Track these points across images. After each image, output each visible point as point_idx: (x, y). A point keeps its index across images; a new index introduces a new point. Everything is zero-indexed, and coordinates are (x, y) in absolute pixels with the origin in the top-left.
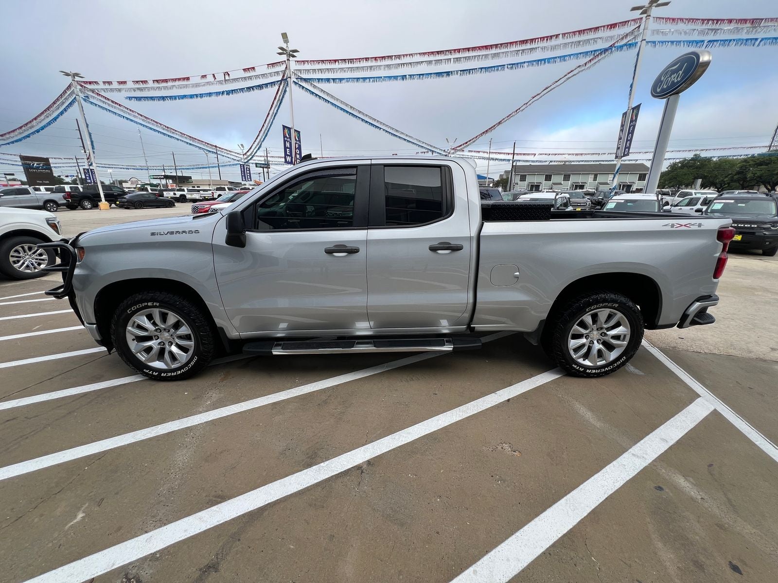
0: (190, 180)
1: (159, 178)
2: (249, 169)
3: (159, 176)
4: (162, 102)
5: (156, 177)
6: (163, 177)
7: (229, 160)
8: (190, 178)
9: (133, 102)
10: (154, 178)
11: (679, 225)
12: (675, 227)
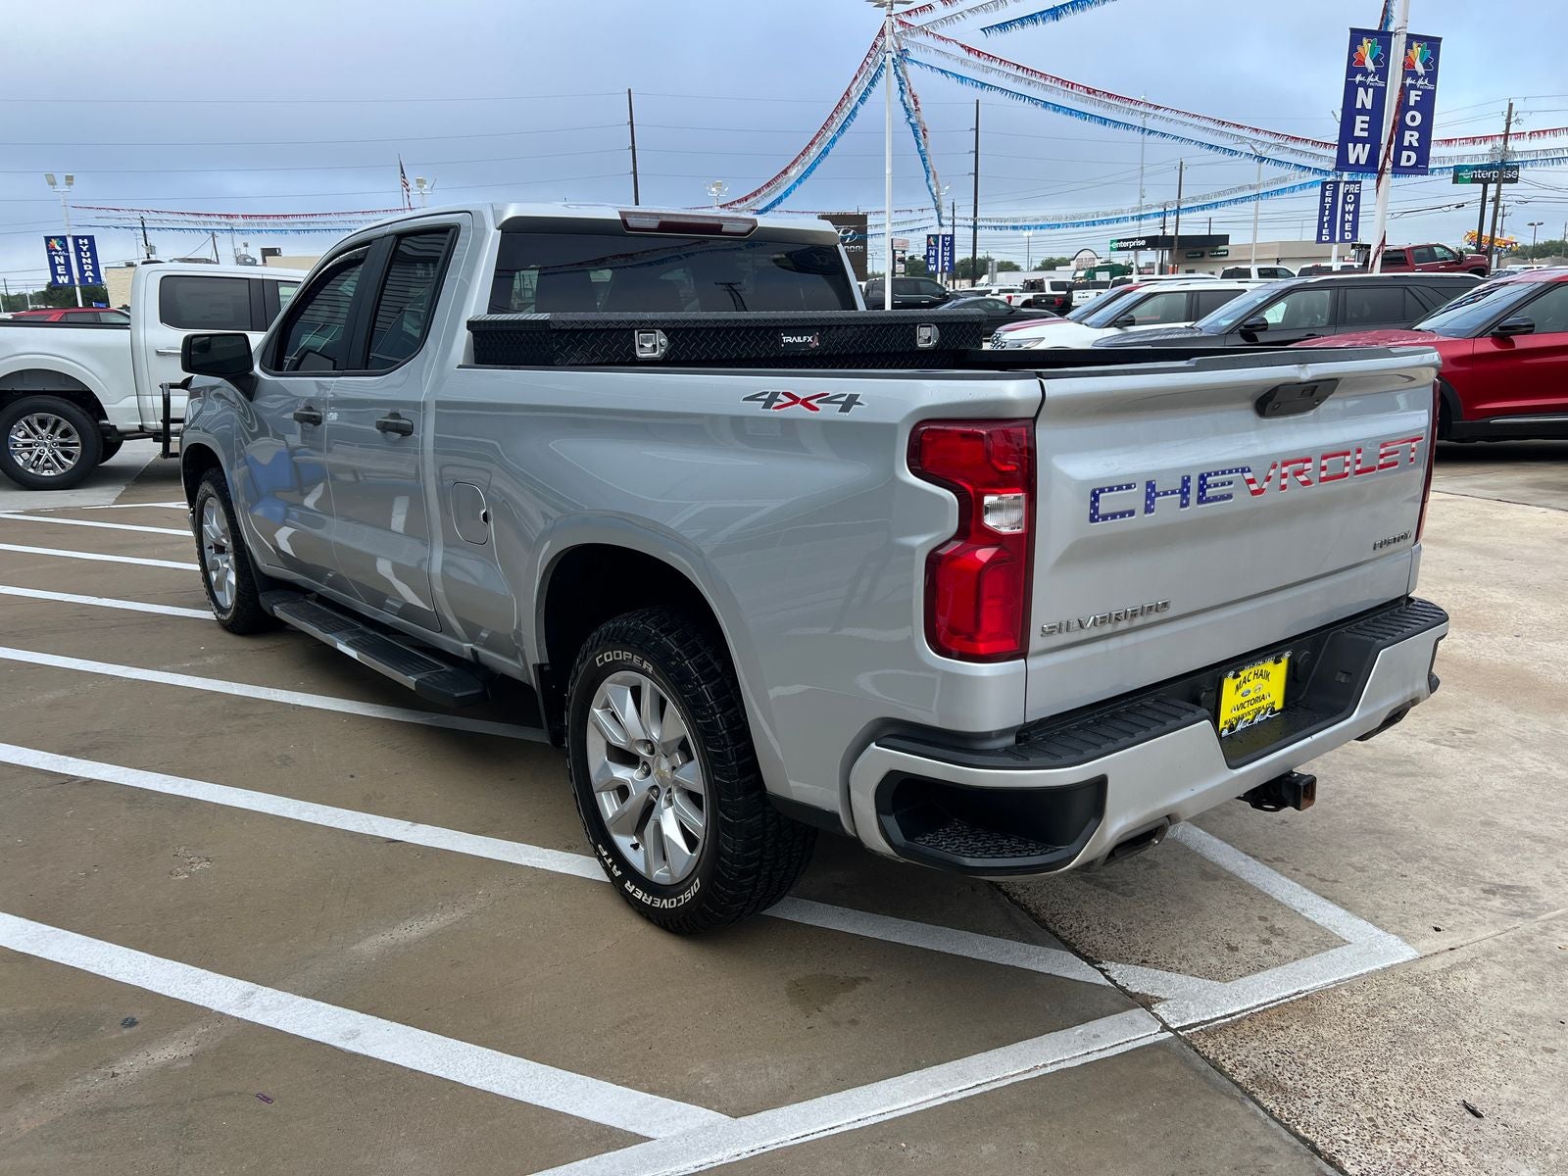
0: (1221, 248)
1: (1133, 248)
2: (1357, 196)
3: (1133, 239)
4: (1051, 24)
5: (1125, 244)
6: (1143, 243)
7: (1282, 171)
8: (1224, 239)
9: (996, 36)
10: (1119, 249)
11: (788, 400)
12: (776, 404)
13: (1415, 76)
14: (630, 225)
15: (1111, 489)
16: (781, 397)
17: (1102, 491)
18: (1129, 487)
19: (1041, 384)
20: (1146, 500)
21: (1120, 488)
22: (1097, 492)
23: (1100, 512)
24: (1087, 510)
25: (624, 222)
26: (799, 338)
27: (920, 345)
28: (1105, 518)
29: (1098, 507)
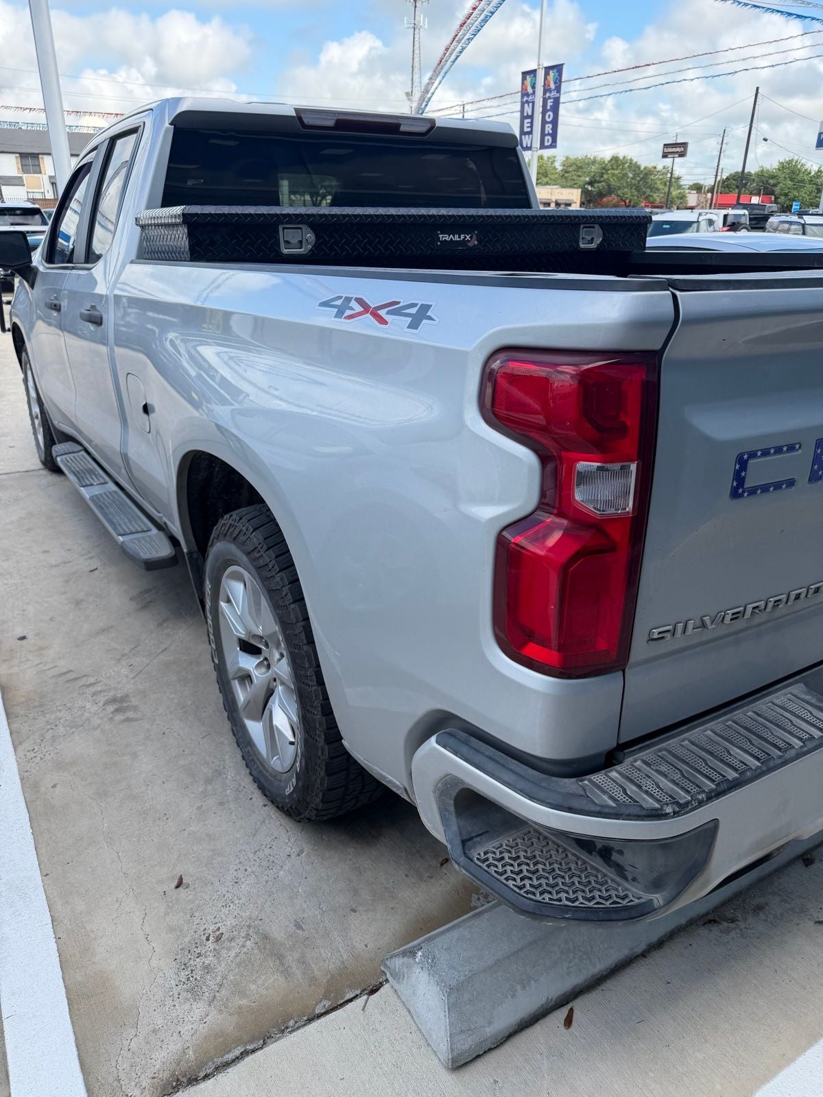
11: (359, 309)
12: (348, 313)
13: (550, 91)
14: (306, 121)
15: (766, 453)
16: (353, 304)
17: (753, 455)
18: (791, 448)
19: (675, 297)
20: (813, 465)
21: (779, 450)
22: (746, 457)
23: (746, 486)
24: (728, 482)
25: (300, 118)
26: (457, 236)
27: (582, 246)
28: (753, 492)
29: (744, 478)
